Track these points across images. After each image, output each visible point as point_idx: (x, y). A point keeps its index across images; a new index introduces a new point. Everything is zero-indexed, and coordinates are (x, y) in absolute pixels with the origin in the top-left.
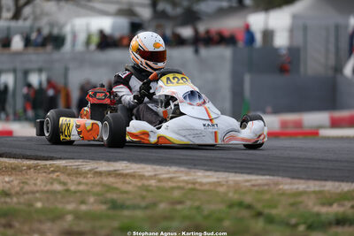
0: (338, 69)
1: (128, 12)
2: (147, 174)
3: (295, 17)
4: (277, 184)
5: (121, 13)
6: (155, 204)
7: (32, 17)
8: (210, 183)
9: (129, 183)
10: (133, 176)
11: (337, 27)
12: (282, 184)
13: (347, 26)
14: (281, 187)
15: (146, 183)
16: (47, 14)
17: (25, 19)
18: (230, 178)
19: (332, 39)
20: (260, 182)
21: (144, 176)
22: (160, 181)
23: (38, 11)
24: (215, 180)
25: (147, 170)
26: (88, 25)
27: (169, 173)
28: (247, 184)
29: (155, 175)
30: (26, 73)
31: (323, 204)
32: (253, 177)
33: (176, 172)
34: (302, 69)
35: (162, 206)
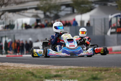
0: (106, 33)
1: (36, 16)
2: (11, 66)
3: (91, 16)
4: (48, 67)
5: (33, 16)
6: (7, 73)
7: (4, 19)
8: (29, 68)
9: (4, 68)
10: (7, 66)
11: (105, 19)
12: (50, 67)
13: (108, 19)
14: (49, 68)
15: (10, 68)
16: (10, 18)
17: (2, 20)
18: (36, 66)
19: (103, 23)
20: (44, 67)
21: (10, 66)
22: (15, 67)
23: (6, 17)
24: (31, 67)
25: (12, 65)
26: (22, 21)
27: (18, 65)
28: (40, 68)
29: (14, 66)
30: (2, 38)
31: (56, 72)
32: (43, 66)
33: (20, 65)
34: (93, 33)
35: (9, 74)
